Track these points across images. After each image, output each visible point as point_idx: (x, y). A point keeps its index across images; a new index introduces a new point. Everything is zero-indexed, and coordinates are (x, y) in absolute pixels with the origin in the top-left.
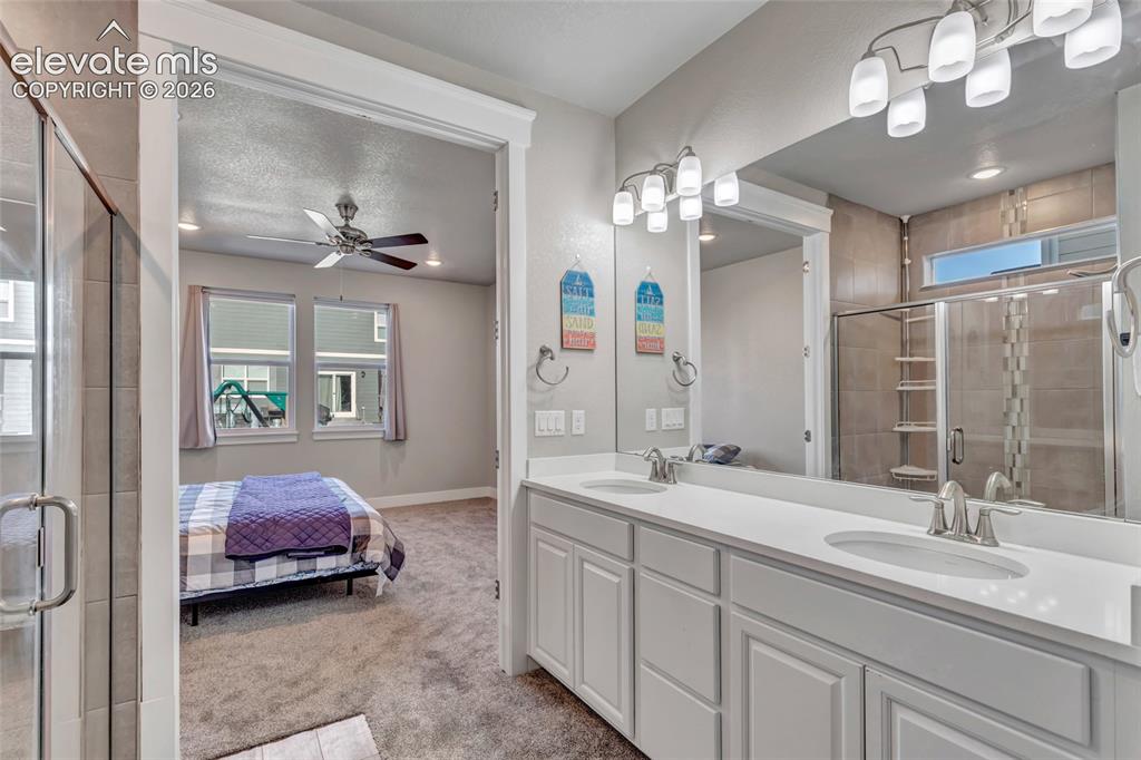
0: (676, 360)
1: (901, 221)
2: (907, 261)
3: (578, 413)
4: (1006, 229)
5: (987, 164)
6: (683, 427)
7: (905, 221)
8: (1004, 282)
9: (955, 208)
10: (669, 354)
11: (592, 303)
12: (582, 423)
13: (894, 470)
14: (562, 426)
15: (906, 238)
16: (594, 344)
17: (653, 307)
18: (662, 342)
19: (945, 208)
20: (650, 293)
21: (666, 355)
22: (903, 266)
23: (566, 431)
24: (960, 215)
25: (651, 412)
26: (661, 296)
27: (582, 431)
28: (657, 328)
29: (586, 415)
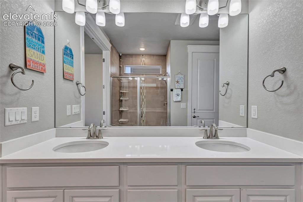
0: (77, 84)
1: (120, 55)
2: (121, 66)
3: (36, 109)
4: (142, 63)
5: (142, 47)
6: (79, 113)
7: (121, 55)
8: (141, 75)
9: (131, 55)
10: (75, 82)
11: (43, 47)
12: (38, 115)
13: (119, 121)
14: (25, 117)
15: (121, 60)
16: (45, 70)
17: (70, 59)
18: (73, 76)
19: (129, 55)
20: (69, 52)
21: (74, 81)
22: (120, 67)
23: (28, 120)
24: (132, 57)
25: (69, 107)
26: (73, 55)
27: (37, 119)
28: (71, 69)
29: (40, 109)
